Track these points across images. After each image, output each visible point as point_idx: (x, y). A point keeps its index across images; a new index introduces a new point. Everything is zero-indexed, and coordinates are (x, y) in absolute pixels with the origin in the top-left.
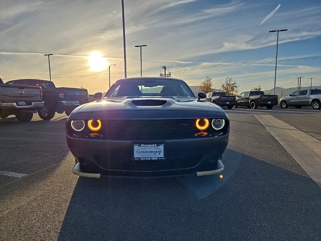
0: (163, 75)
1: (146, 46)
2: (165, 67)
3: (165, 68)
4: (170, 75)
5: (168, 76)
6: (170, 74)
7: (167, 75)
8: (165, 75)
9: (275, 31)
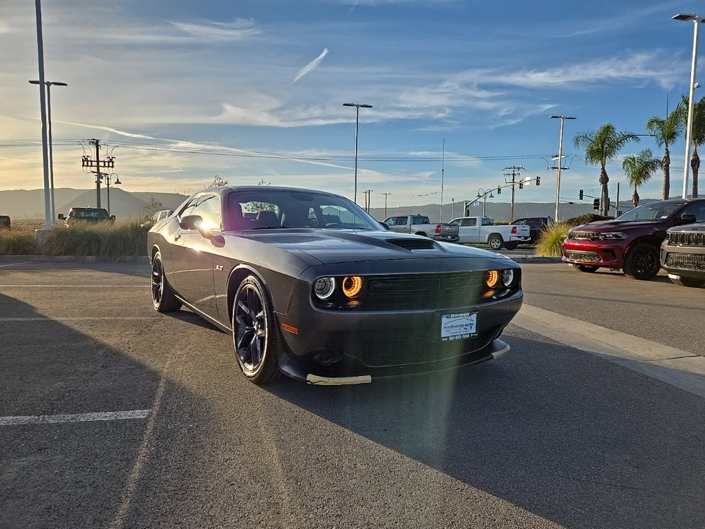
0: (91, 161)
1: (66, 85)
2: (97, 141)
3: (96, 144)
4: (113, 162)
5: (107, 164)
6: (111, 161)
7: (104, 162)
8: (98, 161)
9: (352, 105)
